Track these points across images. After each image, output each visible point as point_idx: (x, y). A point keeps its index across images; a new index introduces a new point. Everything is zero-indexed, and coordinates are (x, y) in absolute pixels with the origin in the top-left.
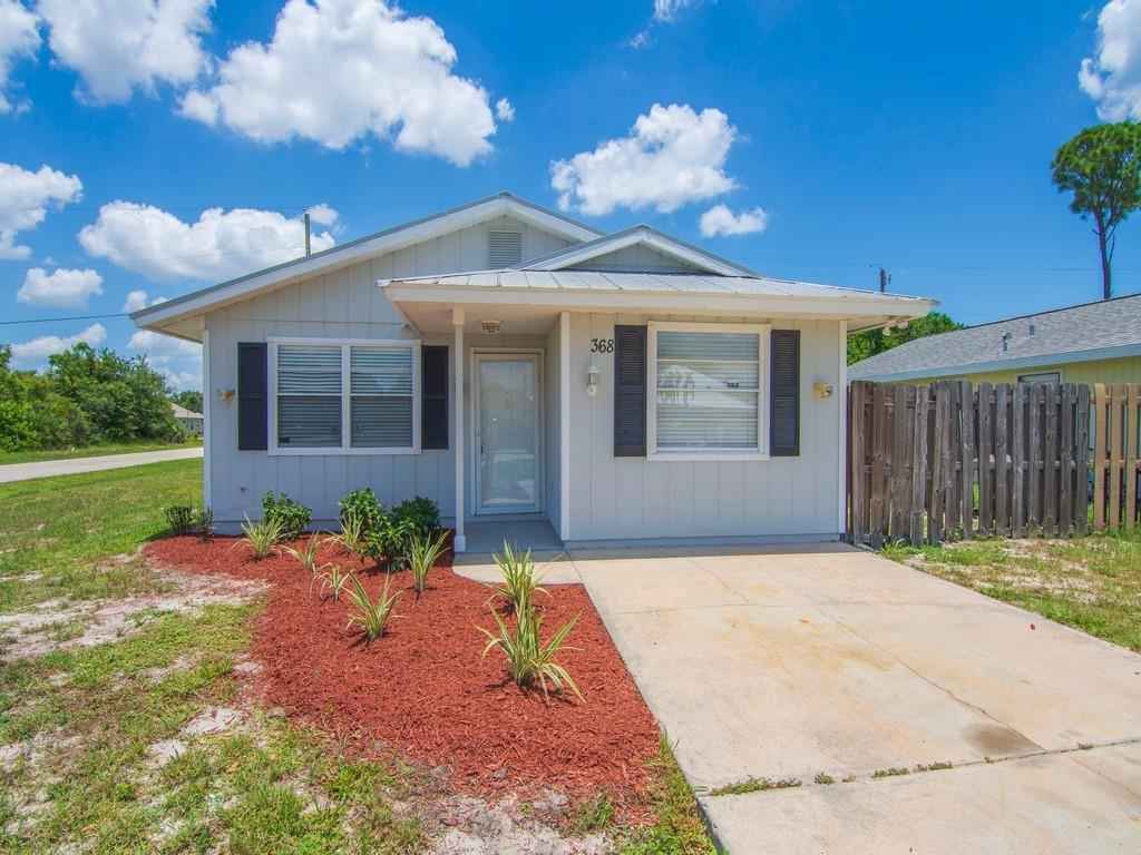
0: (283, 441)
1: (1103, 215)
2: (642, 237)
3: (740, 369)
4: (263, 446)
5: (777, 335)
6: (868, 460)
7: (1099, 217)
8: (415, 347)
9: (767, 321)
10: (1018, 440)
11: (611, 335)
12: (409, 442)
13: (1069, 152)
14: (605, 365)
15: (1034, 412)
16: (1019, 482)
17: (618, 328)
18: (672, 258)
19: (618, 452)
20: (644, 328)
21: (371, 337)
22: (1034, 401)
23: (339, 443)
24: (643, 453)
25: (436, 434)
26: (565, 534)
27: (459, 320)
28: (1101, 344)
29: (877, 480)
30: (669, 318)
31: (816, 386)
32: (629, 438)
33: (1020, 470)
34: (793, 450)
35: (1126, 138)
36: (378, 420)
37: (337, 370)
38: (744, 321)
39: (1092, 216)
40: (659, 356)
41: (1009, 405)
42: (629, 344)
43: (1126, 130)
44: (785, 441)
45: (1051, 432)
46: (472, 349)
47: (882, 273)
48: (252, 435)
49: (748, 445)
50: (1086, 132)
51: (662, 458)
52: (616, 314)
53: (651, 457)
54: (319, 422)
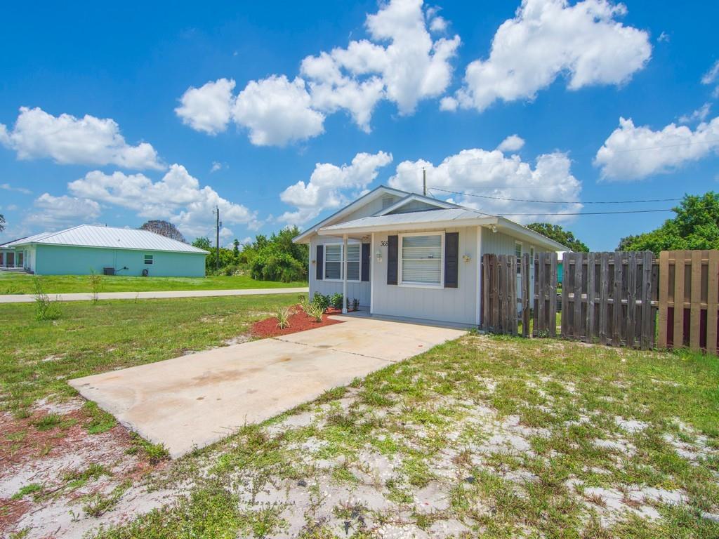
0: (327, 277)
2: (413, 198)
3: (434, 250)
4: (322, 278)
5: (448, 235)
8: (360, 244)
9: (445, 230)
10: (591, 285)
11: (387, 240)
15: (604, 269)
16: (591, 310)
17: (389, 236)
19: (388, 283)
20: (397, 237)
23: (340, 278)
24: (397, 284)
26: (371, 312)
27: (345, 239)
29: (497, 302)
31: (464, 257)
32: (392, 279)
33: (592, 303)
34: (455, 285)
36: (351, 271)
40: (403, 246)
41: (585, 266)
42: (392, 241)
44: (451, 280)
45: (618, 281)
48: (319, 275)
49: (437, 282)
51: (403, 286)
52: (389, 232)
53: (398, 286)
54: (334, 271)
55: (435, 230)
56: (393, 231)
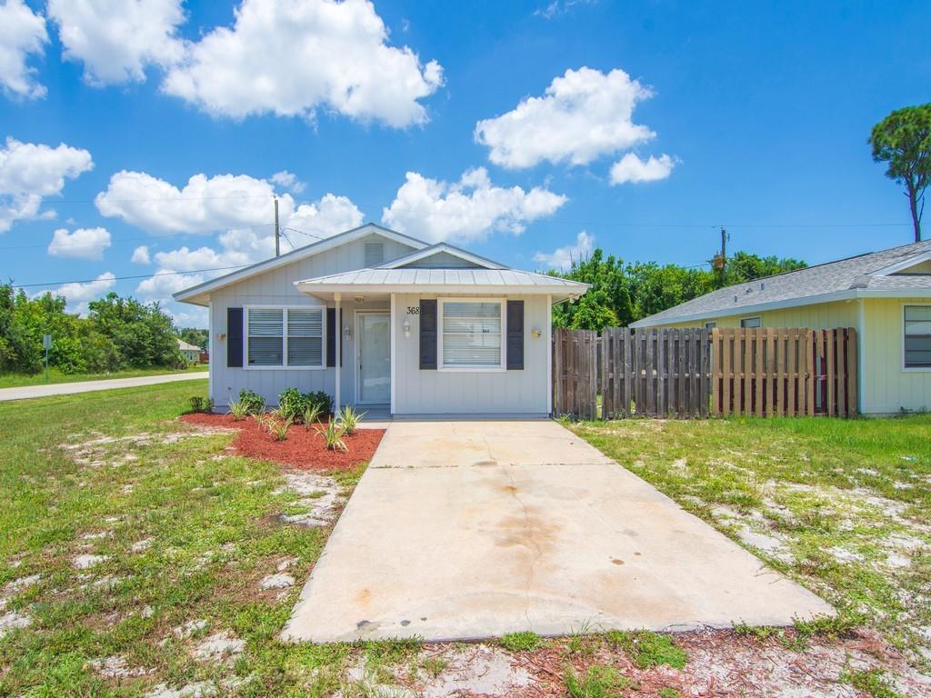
0: (251, 362)
1: (912, 181)
2: (443, 249)
3: (489, 323)
4: (240, 364)
5: (510, 304)
6: (565, 372)
7: (910, 184)
8: (323, 309)
9: (505, 296)
10: (661, 361)
11: (417, 305)
12: (320, 364)
13: (881, 130)
14: (415, 320)
15: (671, 345)
16: (661, 386)
17: (421, 301)
19: (422, 367)
20: (436, 301)
21: (299, 304)
22: (670, 339)
23: (281, 363)
24: (435, 368)
26: (393, 411)
27: (337, 299)
29: (571, 384)
30: (449, 295)
31: (533, 331)
32: (428, 359)
33: (662, 379)
34: (520, 366)
36: (303, 350)
37: (280, 322)
38: (492, 296)
39: (903, 181)
40: (444, 315)
41: (655, 341)
42: (428, 309)
43: (925, 112)
44: (515, 359)
45: (682, 356)
46: (356, 310)
47: (723, 232)
48: (235, 359)
49: (496, 364)
50: (894, 114)
51: (446, 370)
52: (421, 294)
53: (439, 370)
54: (268, 351)
56: (428, 293)
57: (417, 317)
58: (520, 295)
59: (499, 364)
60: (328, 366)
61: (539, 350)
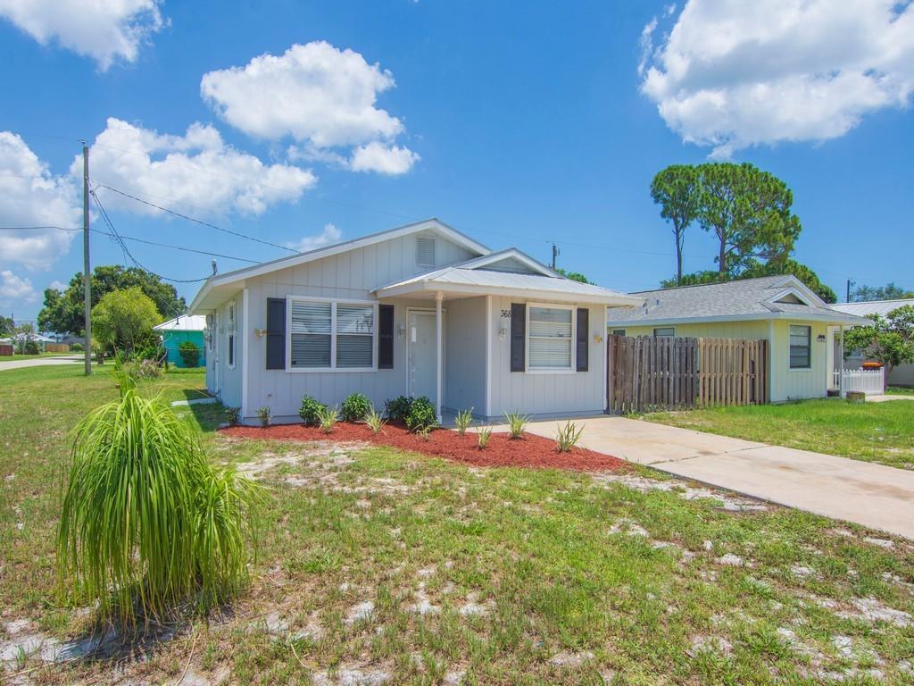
0: (294, 363)
1: (679, 222)
2: (513, 254)
3: (562, 327)
4: (282, 367)
5: (579, 310)
6: (615, 373)
7: (676, 223)
8: (376, 304)
9: (575, 304)
10: (671, 364)
11: (509, 309)
12: (371, 364)
13: (661, 179)
14: (507, 323)
15: (677, 351)
16: (672, 384)
17: (513, 304)
18: (523, 265)
19: (512, 369)
20: (525, 305)
22: (677, 345)
23: (329, 364)
24: (524, 370)
25: (386, 360)
26: (489, 414)
27: (440, 298)
28: (694, 315)
29: (619, 383)
30: (535, 301)
31: (595, 337)
32: (517, 364)
33: (672, 378)
34: (586, 369)
35: (691, 177)
36: (353, 351)
39: (672, 221)
40: (531, 320)
42: (518, 312)
43: (691, 171)
44: (583, 366)
45: (684, 360)
46: (408, 308)
47: (554, 247)
48: (275, 360)
49: (566, 366)
50: (670, 168)
51: (532, 372)
52: (512, 298)
53: (527, 372)
54: (316, 351)
55: (566, 303)
56: (519, 297)
57: (509, 319)
58: (586, 304)
59: (570, 366)
60: (379, 367)
61: (598, 353)
